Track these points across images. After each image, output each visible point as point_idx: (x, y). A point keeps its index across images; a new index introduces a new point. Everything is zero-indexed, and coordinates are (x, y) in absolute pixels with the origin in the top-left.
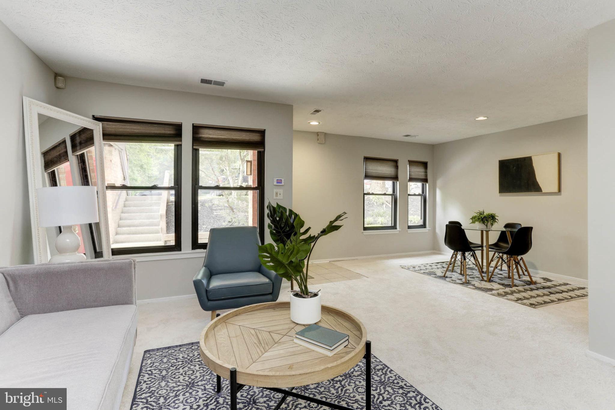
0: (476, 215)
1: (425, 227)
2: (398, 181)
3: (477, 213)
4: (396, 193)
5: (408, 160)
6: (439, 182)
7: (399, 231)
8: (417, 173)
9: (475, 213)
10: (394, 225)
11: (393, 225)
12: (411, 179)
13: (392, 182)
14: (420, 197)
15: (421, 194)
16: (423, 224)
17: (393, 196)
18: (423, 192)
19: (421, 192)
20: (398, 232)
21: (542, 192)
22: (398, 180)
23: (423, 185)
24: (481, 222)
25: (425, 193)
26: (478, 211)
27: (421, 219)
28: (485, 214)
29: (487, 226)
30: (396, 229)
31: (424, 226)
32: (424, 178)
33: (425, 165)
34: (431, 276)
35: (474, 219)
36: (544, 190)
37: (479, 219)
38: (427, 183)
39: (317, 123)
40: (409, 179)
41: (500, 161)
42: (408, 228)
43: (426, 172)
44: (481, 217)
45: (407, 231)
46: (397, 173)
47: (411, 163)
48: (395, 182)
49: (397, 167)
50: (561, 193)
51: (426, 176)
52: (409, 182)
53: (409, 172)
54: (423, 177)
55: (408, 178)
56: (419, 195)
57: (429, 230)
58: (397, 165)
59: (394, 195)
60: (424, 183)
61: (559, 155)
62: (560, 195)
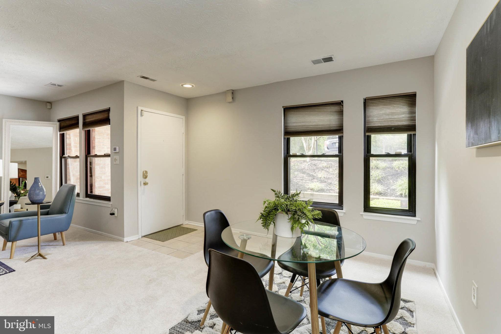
1: (414, 215)
7: (344, 213)
12: (374, 130)
15: (406, 152)
16: (408, 209)
17: (339, 158)
18: (410, 151)
20: (342, 215)
25: (413, 152)
30: (342, 209)
31: (411, 212)
32: (406, 124)
33: (410, 99)
38: (417, 132)
39: (191, 86)
43: (413, 113)
45: (362, 215)
46: (343, 122)
47: (370, 101)
49: (341, 113)
51: (413, 118)
56: (405, 156)
57: (418, 221)
58: (343, 110)
59: (338, 155)
60: (411, 133)
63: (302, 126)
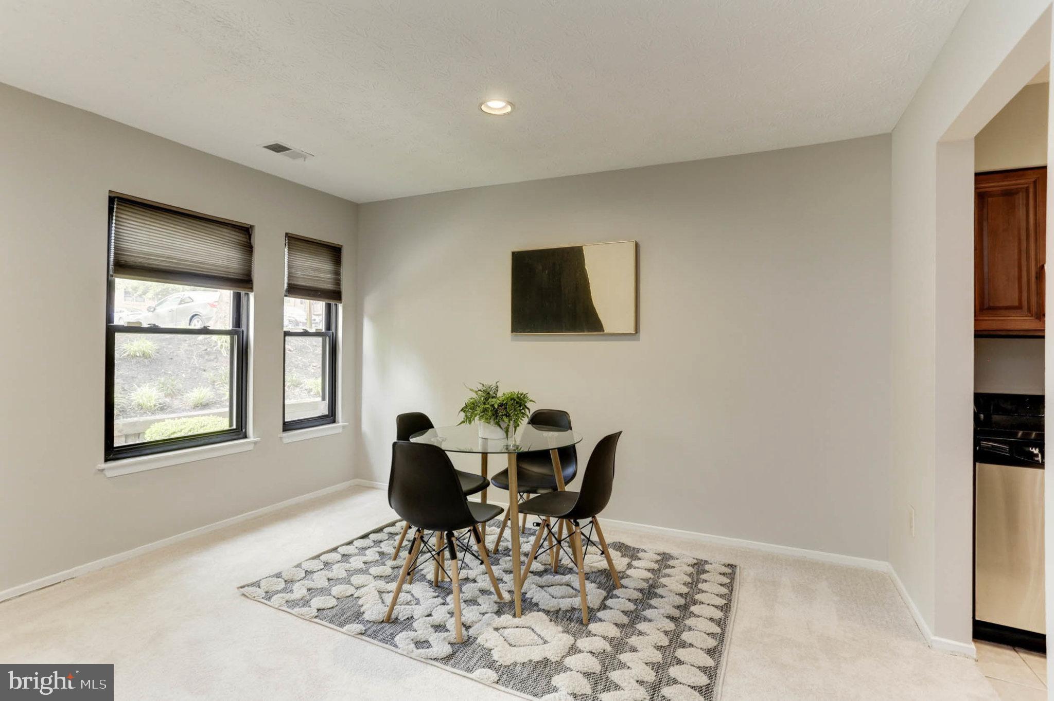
0: (474, 396)
1: (334, 422)
2: (252, 291)
3: (476, 392)
4: (244, 328)
5: (287, 234)
6: (370, 303)
7: (255, 443)
8: (312, 273)
9: (472, 390)
10: (237, 425)
11: (234, 427)
12: (294, 290)
13: (232, 292)
14: (320, 340)
15: (324, 330)
16: (327, 413)
17: (236, 337)
18: (328, 327)
19: (322, 327)
20: (251, 447)
21: (603, 331)
22: (251, 289)
23: (329, 307)
24: (492, 421)
25: (334, 331)
26: (480, 387)
27: (324, 399)
28: (500, 394)
29: (507, 432)
30: (245, 437)
31: (331, 417)
32: (331, 288)
33: (335, 253)
34: (344, 629)
35: (470, 410)
36: (608, 329)
37: (485, 410)
38: (341, 303)
40: (288, 286)
41: (513, 253)
42: (284, 430)
43: (337, 273)
44: (493, 406)
45: (281, 438)
46: (250, 267)
47: (295, 241)
48: (243, 293)
49: (248, 248)
50: (639, 336)
51: (338, 282)
52: (286, 296)
53: (290, 267)
54: (329, 286)
55: (286, 285)
56: (317, 334)
57: (344, 427)
58: (250, 243)
59: (237, 331)
60: (333, 303)
61: (637, 246)
62: (638, 340)
63: (167, 258)
